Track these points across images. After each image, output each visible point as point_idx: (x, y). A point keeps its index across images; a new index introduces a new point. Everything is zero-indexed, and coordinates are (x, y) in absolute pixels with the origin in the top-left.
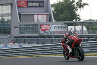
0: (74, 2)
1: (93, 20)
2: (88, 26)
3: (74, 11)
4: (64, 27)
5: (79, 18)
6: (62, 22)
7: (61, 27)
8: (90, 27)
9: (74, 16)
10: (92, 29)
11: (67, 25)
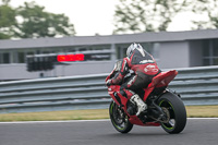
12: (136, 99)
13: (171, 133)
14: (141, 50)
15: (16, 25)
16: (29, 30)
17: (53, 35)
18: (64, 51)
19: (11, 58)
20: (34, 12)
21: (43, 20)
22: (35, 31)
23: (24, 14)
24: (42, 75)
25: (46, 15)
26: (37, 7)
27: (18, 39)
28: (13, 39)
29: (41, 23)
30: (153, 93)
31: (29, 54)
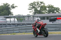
0: (9, 5)
1: (20, 15)
2: (18, 18)
3: (10, 10)
4: (4, 19)
5: (12, 14)
6: (3, 16)
7: (3, 19)
8: (19, 19)
9: (10, 13)
10: (20, 20)
11: (5, 18)
12: (38, 29)
13: (45, 37)
14: (39, 19)
15: (47, 10)
16: (50, 11)
17: (56, 13)
18: (59, 17)
19: (45, 18)
20: (51, 7)
21: (53, 9)
22: (51, 12)
23: (48, 7)
24: (53, 23)
25: (54, 8)
26: (52, 6)
27: (47, 14)
28: (46, 14)
29: (53, 10)
30: (41, 28)
31: (50, 17)
